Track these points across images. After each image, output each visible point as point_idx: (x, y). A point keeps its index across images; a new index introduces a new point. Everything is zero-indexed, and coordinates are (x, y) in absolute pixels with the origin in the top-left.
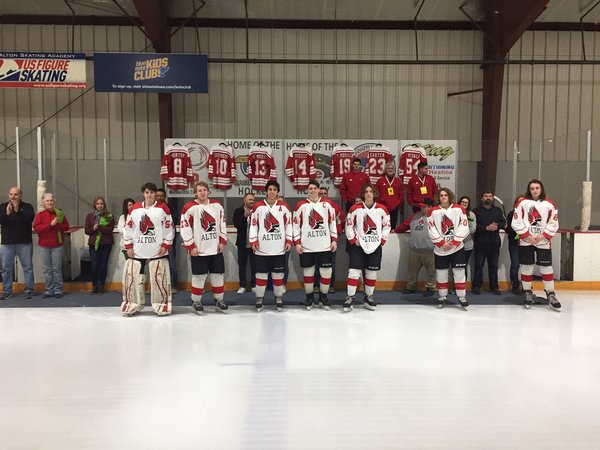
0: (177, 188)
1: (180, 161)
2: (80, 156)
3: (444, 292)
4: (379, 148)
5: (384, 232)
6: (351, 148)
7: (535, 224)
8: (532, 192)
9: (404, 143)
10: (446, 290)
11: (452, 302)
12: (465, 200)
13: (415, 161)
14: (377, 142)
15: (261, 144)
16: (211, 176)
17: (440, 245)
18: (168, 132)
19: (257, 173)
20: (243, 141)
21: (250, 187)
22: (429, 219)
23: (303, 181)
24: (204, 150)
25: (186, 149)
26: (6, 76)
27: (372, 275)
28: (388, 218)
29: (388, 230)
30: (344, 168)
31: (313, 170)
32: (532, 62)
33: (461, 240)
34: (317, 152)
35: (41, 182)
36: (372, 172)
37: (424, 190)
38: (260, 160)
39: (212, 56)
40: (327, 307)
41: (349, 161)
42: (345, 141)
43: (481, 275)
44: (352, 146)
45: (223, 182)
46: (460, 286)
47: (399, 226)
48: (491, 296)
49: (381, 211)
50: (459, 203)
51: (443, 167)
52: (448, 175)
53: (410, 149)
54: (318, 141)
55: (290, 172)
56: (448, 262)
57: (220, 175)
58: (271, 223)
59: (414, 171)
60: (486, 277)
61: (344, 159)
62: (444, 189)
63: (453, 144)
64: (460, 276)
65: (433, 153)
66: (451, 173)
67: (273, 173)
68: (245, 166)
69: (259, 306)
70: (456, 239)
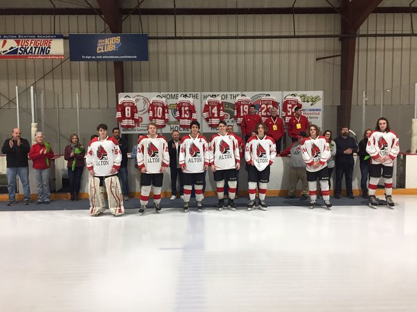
0: (128, 127)
1: (130, 108)
2: (61, 107)
3: (314, 198)
4: (268, 97)
5: (271, 156)
6: (248, 98)
7: (383, 149)
8: (381, 126)
9: (286, 93)
10: (316, 196)
11: (319, 204)
12: (328, 133)
13: (293, 106)
14: (267, 93)
15: (185, 96)
16: (151, 119)
17: (310, 164)
18: (121, 88)
19: (183, 116)
20: (173, 94)
21: (178, 126)
22: (302, 147)
23: (215, 121)
24: (146, 100)
25: (134, 100)
26: (9, 51)
27: (263, 186)
28: (274, 146)
29: (274, 154)
30: (244, 111)
31: (222, 114)
32: (376, 35)
33: (325, 161)
34: (225, 101)
35: (33, 124)
36: (263, 114)
37: (299, 126)
38: (185, 107)
39: (151, 35)
40: (234, 209)
41: (247, 106)
42: (244, 93)
43: (341, 185)
44: (249, 96)
45: (160, 122)
46: (325, 193)
47: (282, 151)
48: (347, 200)
49: (269, 141)
50: (324, 135)
51: (313, 110)
52: (316, 116)
53: (290, 97)
54: (225, 93)
55: (206, 115)
56: (317, 177)
57: (157, 118)
58: (194, 150)
59: (293, 113)
60: (344, 186)
61: (243, 105)
62: (313, 126)
63: (320, 93)
64: (325, 186)
65: (306, 100)
66: (319, 114)
67: (194, 116)
68: (175, 111)
69: (186, 208)
70: (322, 160)
